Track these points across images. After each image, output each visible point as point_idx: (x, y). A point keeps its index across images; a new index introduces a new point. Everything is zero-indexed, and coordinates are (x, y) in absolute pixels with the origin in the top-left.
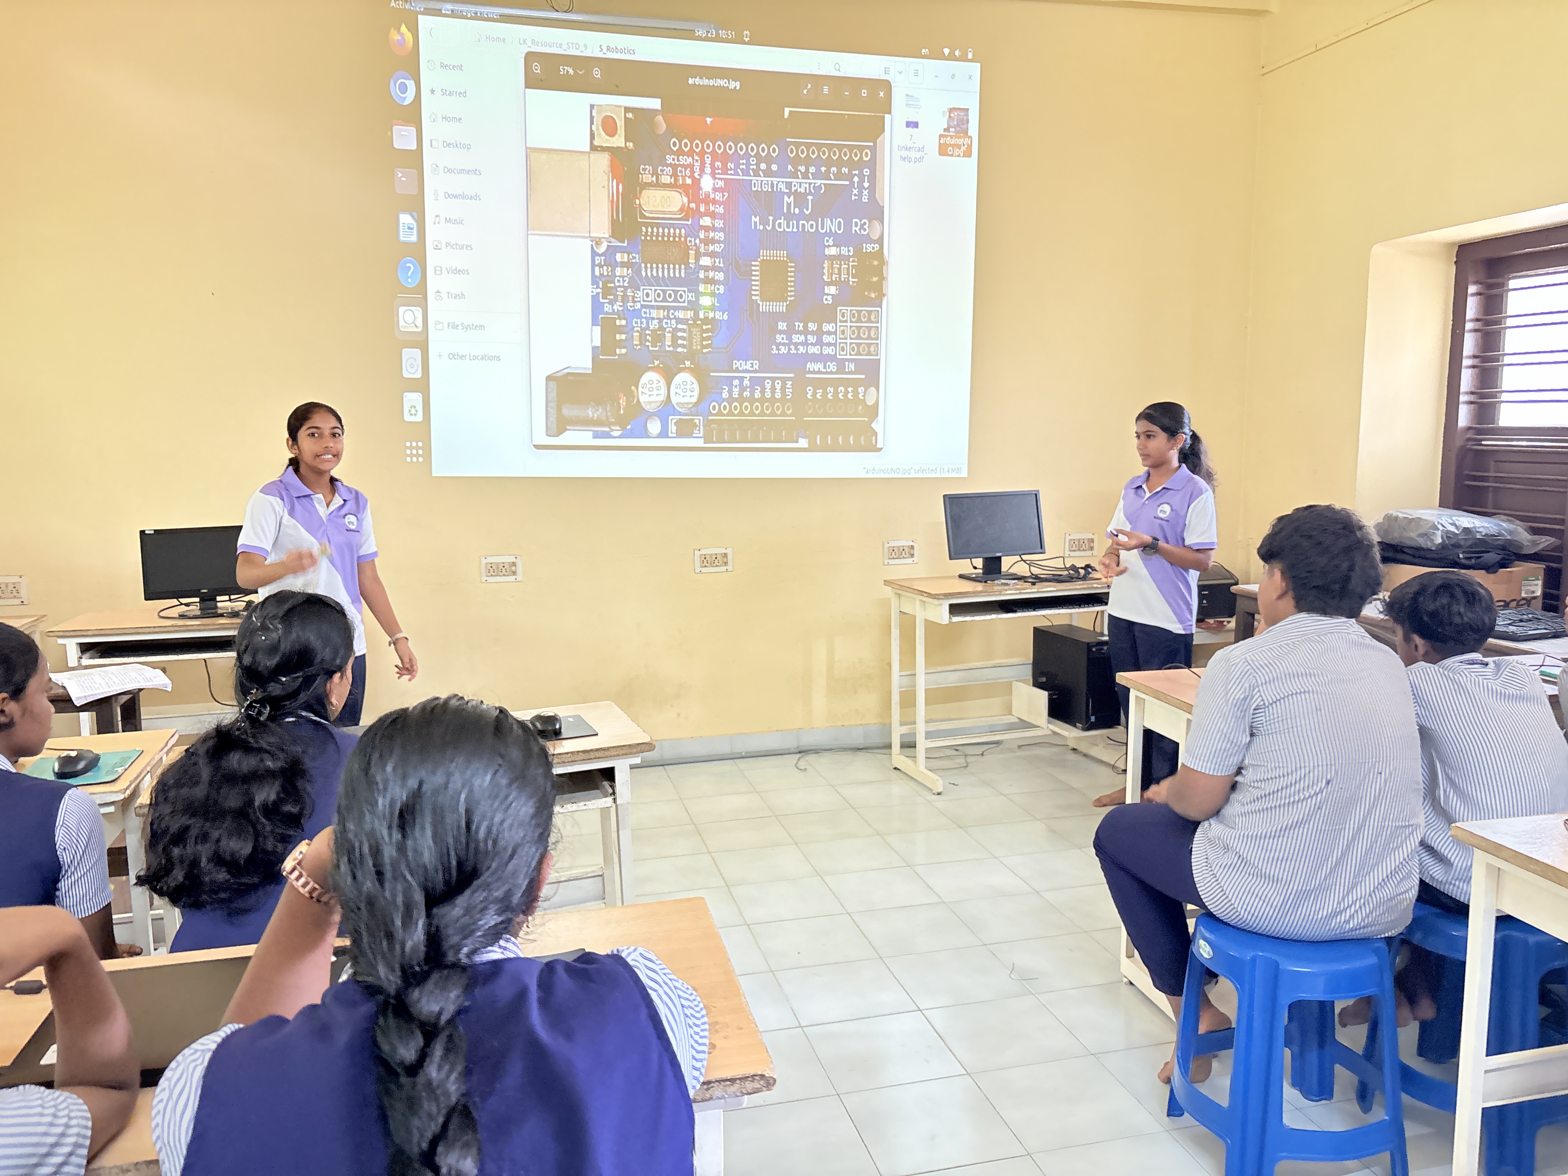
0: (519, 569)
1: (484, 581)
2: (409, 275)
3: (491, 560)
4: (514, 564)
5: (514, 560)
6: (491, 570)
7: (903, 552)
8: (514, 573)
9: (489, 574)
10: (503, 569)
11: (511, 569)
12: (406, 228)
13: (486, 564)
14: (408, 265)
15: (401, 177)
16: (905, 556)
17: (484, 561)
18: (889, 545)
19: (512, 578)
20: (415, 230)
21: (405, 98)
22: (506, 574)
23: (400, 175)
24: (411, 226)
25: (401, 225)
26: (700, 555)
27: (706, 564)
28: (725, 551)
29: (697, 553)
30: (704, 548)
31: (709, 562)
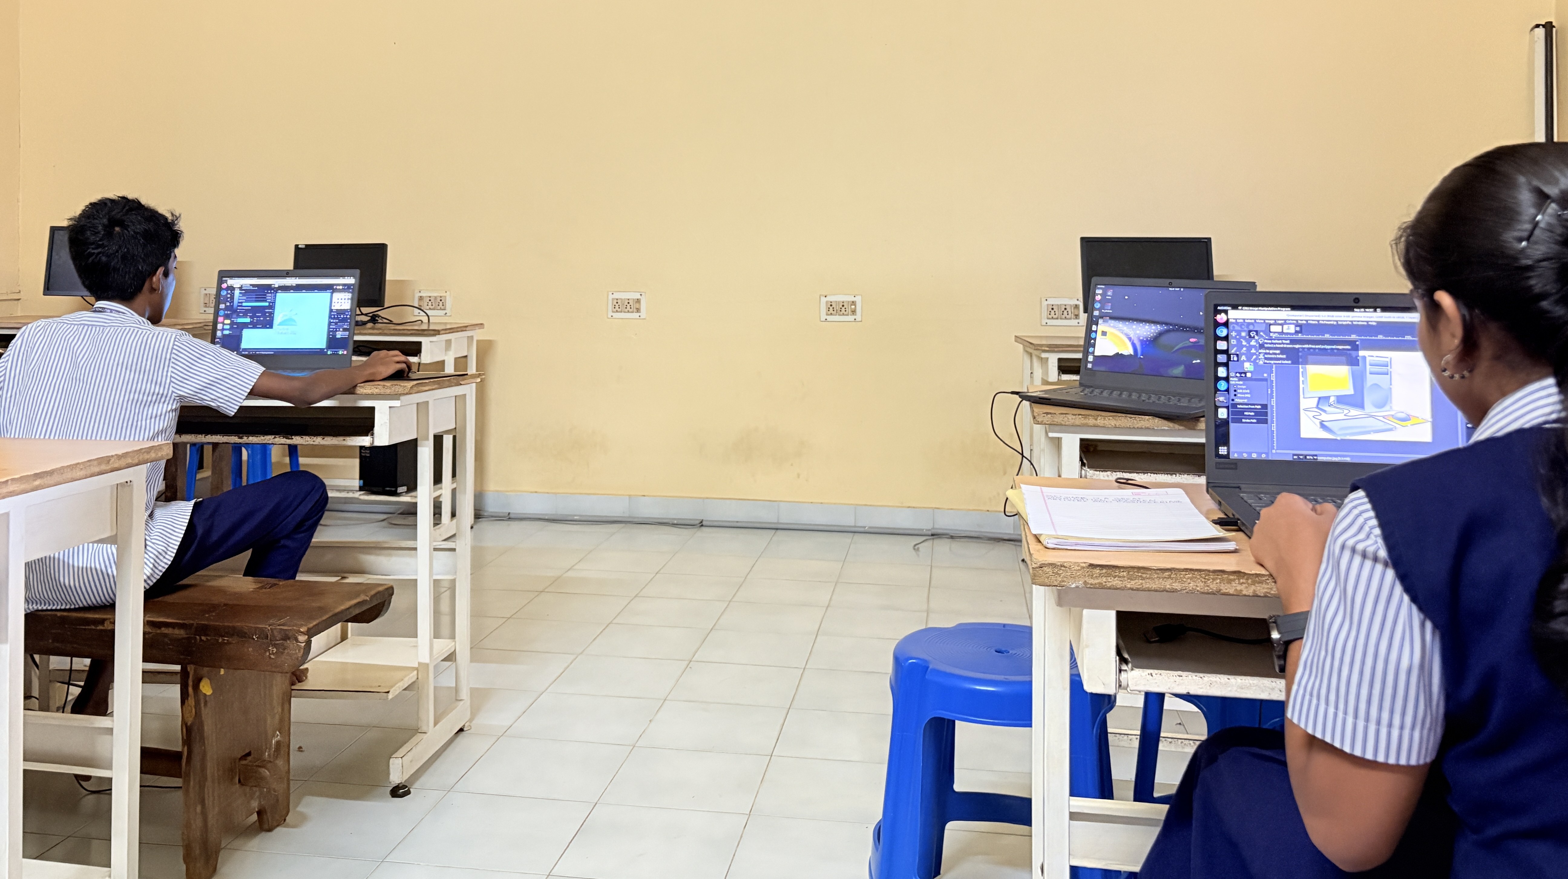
0: (643, 306)
1: (610, 317)
3: (616, 296)
4: (638, 301)
5: (639, 297)
6: (617, 307)
7: (1065, 312)
8: (638, 310)
9: (615, 310)
10: (628, 305)
11: (635, 306)
13: (613, 299)
16: (1067, 317)
17: (611, 297)
18: (1046, 303)
19: (636, 315)
22: (630, 310)
26: (827, 302)
27: (833, 312)
28: (854, 299)
29: (824, 300)
30: (830, 295)
31: (835, 309)
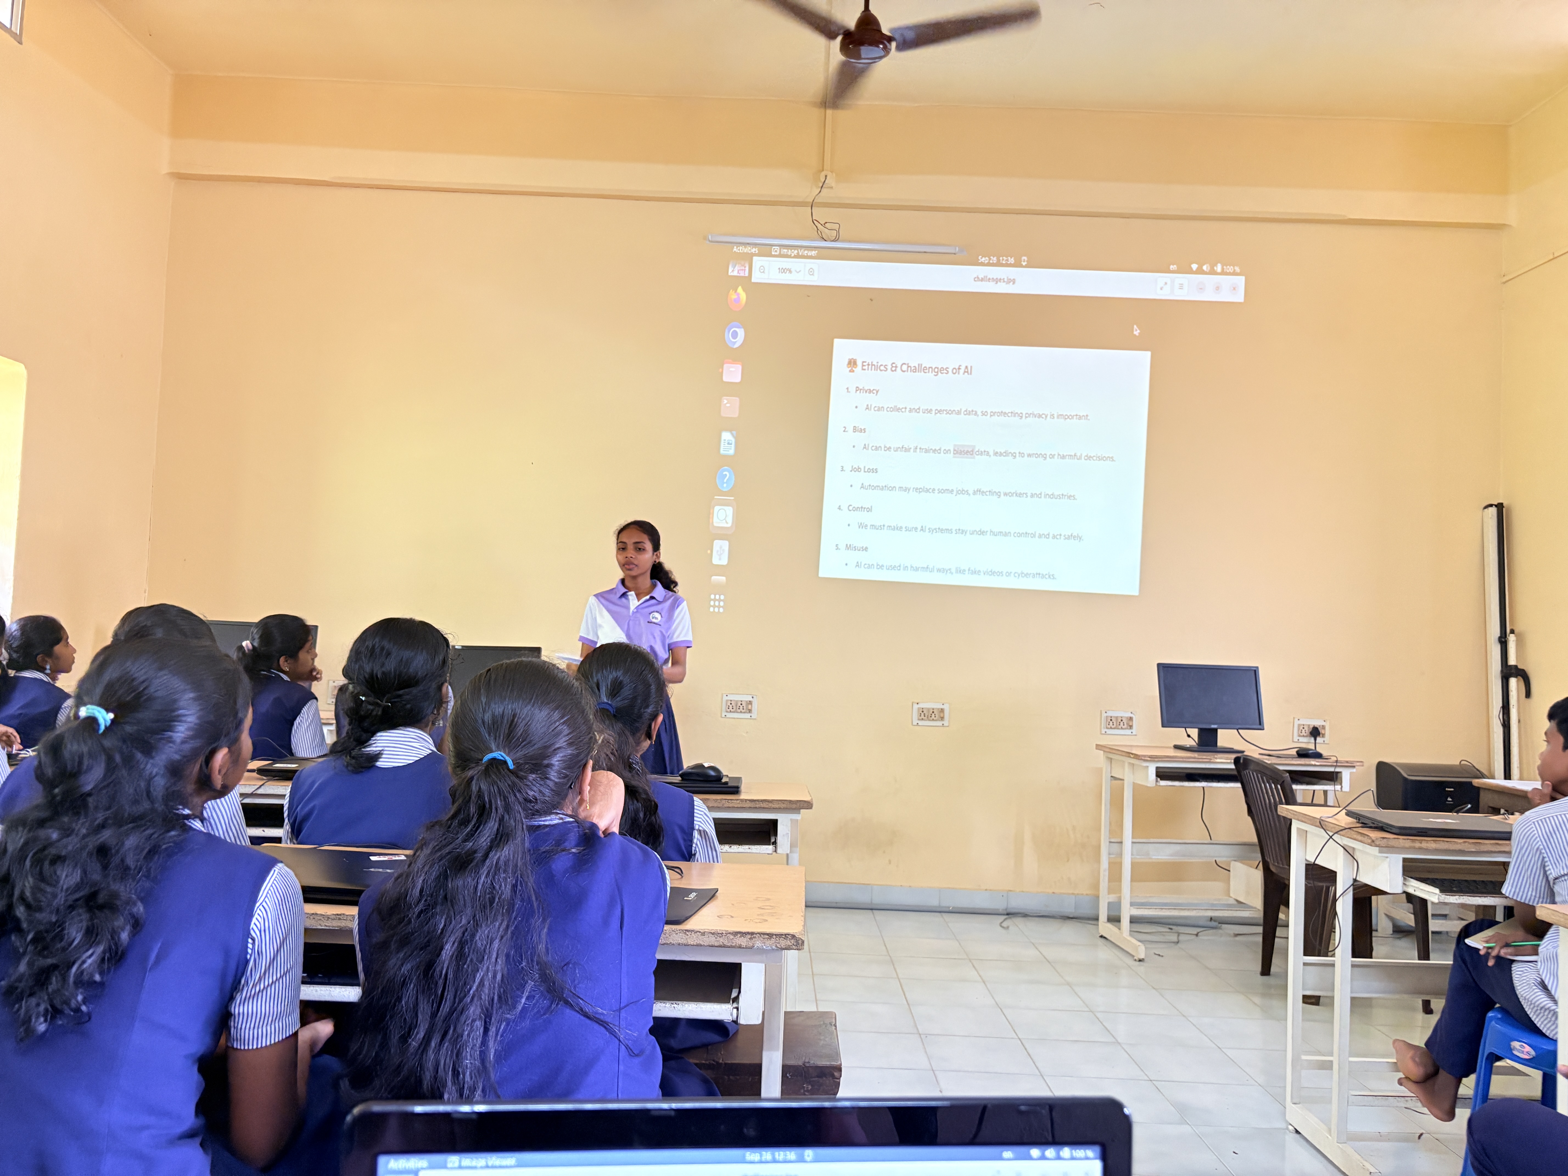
0: (755, 707)
1: (723, 716)
2: (725, 481)
3: (730, 697)
4: (750, 703)
5: (751, 699)
6: (731, 707)
7: (1122, 723)
8: (750, 711)
9: (729, 710)
10: (741, 706)
11: (747, 708)
12: (726, 443)
13: (727, 701)
14: (724, 473)
15: (726, 403)
16: (1123, 727)
17: (725, 698)
18: (1106, 715)
19: (748, 716)
20: (733, 446)
21: (736, 342)
22: (743, 711)
23: (725, 401)
24: (730, 442)
25: (722, 441)
26: (919, 709)
27: (923, 717)
28: (942, 707)
29: (916, 706)
30: (922, 702)
31: (926, 715)
